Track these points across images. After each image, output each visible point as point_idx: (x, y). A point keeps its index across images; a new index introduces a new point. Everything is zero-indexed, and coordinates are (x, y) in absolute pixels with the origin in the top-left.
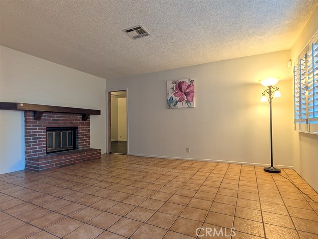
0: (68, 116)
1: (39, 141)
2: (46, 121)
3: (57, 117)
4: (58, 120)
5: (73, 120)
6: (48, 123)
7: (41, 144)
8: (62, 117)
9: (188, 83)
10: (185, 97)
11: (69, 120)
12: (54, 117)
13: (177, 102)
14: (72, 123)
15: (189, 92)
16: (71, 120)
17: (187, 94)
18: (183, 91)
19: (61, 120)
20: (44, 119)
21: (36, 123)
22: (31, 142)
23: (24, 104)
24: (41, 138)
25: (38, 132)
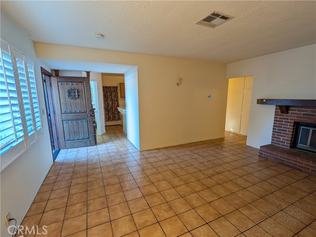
1: (284, 133)
2: (295, 115)
3: (312, 111)
4: (314, 115)
6: (298, 117)
7: (285, 137)
12: (307, 111)
20: (292, 113)
21: (283, 116)
22: (276, 132)
23: (266, 100)
24: (286, 131)
25: (283, 125)
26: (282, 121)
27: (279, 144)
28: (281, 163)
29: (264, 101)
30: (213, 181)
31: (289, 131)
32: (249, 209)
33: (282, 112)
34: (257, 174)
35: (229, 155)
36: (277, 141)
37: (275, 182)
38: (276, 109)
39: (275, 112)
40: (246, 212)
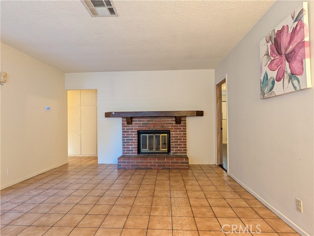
0: (158, 119)
1: (132, 142)
2: (137, 125)
3: (147, 121)
4: (149, 124)
5: (164, 124)
6: (139, 126)
7: (132, 145)
8: (152, 121)
9: (292, 25)
10: (287, 64)
11: (159, 124)
12: (144, 121)
13: (273, 83)
14: (163, 126)
15: (293, 51)
16: (162, 124)
17: (289, 58)
18: (283, 51)
19: (152, 124)
20: (135, 124)
21: (129, 127)
22: (125, 142)
23: (115, 112)
24: (133, 140)
25: (130, 134)
26: (129, 132)
27: (129, 153)
28: (138, 168)
29: (113, 113)
30: (104, 206)
31: (135, 140)
32: (156, 209)
33: (128, 123)
34: (131, 182)
35: (92, 176)
36: (127, 150)
37: (148, 182)
38: (123, 121)
39: (123, 124)
40: (157, 213)
